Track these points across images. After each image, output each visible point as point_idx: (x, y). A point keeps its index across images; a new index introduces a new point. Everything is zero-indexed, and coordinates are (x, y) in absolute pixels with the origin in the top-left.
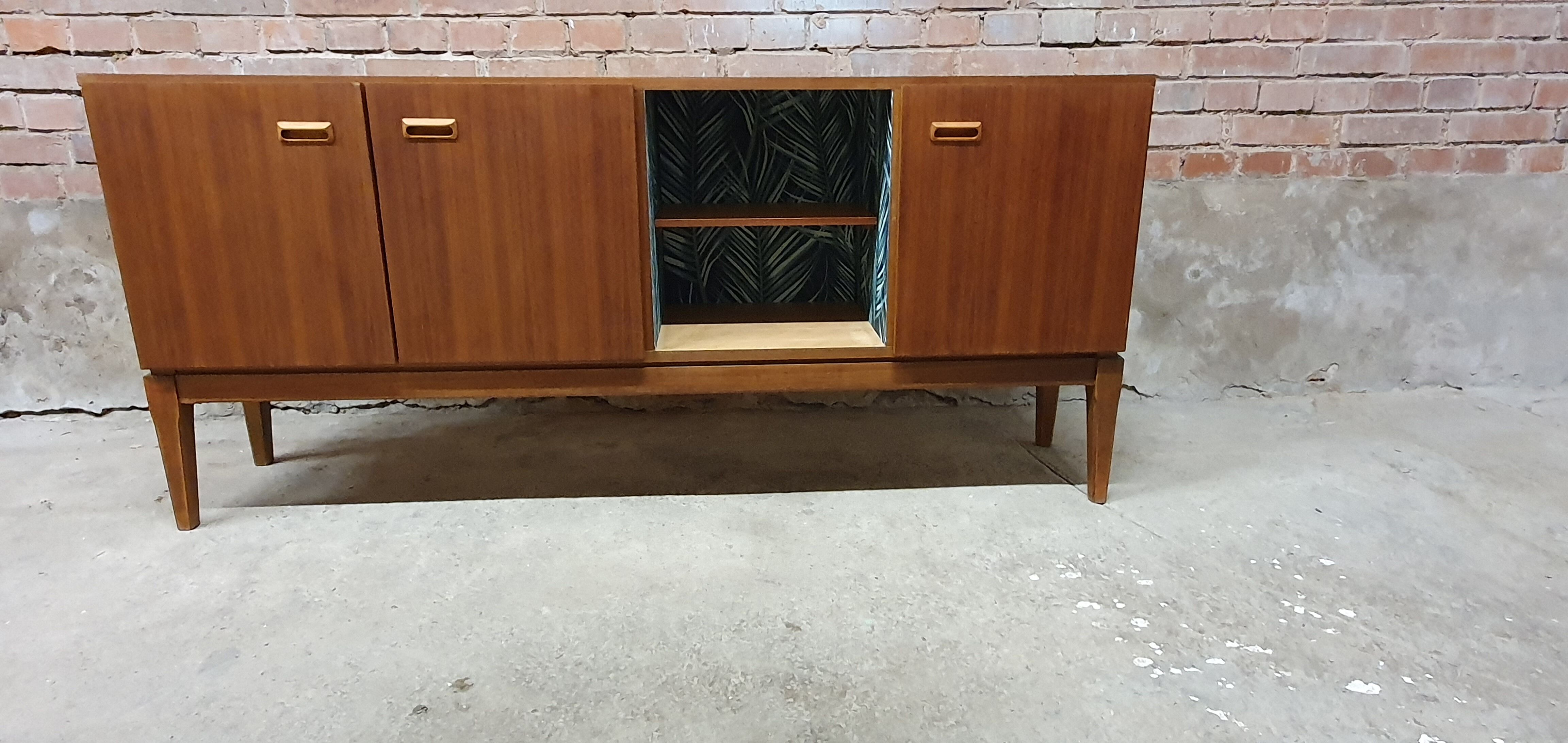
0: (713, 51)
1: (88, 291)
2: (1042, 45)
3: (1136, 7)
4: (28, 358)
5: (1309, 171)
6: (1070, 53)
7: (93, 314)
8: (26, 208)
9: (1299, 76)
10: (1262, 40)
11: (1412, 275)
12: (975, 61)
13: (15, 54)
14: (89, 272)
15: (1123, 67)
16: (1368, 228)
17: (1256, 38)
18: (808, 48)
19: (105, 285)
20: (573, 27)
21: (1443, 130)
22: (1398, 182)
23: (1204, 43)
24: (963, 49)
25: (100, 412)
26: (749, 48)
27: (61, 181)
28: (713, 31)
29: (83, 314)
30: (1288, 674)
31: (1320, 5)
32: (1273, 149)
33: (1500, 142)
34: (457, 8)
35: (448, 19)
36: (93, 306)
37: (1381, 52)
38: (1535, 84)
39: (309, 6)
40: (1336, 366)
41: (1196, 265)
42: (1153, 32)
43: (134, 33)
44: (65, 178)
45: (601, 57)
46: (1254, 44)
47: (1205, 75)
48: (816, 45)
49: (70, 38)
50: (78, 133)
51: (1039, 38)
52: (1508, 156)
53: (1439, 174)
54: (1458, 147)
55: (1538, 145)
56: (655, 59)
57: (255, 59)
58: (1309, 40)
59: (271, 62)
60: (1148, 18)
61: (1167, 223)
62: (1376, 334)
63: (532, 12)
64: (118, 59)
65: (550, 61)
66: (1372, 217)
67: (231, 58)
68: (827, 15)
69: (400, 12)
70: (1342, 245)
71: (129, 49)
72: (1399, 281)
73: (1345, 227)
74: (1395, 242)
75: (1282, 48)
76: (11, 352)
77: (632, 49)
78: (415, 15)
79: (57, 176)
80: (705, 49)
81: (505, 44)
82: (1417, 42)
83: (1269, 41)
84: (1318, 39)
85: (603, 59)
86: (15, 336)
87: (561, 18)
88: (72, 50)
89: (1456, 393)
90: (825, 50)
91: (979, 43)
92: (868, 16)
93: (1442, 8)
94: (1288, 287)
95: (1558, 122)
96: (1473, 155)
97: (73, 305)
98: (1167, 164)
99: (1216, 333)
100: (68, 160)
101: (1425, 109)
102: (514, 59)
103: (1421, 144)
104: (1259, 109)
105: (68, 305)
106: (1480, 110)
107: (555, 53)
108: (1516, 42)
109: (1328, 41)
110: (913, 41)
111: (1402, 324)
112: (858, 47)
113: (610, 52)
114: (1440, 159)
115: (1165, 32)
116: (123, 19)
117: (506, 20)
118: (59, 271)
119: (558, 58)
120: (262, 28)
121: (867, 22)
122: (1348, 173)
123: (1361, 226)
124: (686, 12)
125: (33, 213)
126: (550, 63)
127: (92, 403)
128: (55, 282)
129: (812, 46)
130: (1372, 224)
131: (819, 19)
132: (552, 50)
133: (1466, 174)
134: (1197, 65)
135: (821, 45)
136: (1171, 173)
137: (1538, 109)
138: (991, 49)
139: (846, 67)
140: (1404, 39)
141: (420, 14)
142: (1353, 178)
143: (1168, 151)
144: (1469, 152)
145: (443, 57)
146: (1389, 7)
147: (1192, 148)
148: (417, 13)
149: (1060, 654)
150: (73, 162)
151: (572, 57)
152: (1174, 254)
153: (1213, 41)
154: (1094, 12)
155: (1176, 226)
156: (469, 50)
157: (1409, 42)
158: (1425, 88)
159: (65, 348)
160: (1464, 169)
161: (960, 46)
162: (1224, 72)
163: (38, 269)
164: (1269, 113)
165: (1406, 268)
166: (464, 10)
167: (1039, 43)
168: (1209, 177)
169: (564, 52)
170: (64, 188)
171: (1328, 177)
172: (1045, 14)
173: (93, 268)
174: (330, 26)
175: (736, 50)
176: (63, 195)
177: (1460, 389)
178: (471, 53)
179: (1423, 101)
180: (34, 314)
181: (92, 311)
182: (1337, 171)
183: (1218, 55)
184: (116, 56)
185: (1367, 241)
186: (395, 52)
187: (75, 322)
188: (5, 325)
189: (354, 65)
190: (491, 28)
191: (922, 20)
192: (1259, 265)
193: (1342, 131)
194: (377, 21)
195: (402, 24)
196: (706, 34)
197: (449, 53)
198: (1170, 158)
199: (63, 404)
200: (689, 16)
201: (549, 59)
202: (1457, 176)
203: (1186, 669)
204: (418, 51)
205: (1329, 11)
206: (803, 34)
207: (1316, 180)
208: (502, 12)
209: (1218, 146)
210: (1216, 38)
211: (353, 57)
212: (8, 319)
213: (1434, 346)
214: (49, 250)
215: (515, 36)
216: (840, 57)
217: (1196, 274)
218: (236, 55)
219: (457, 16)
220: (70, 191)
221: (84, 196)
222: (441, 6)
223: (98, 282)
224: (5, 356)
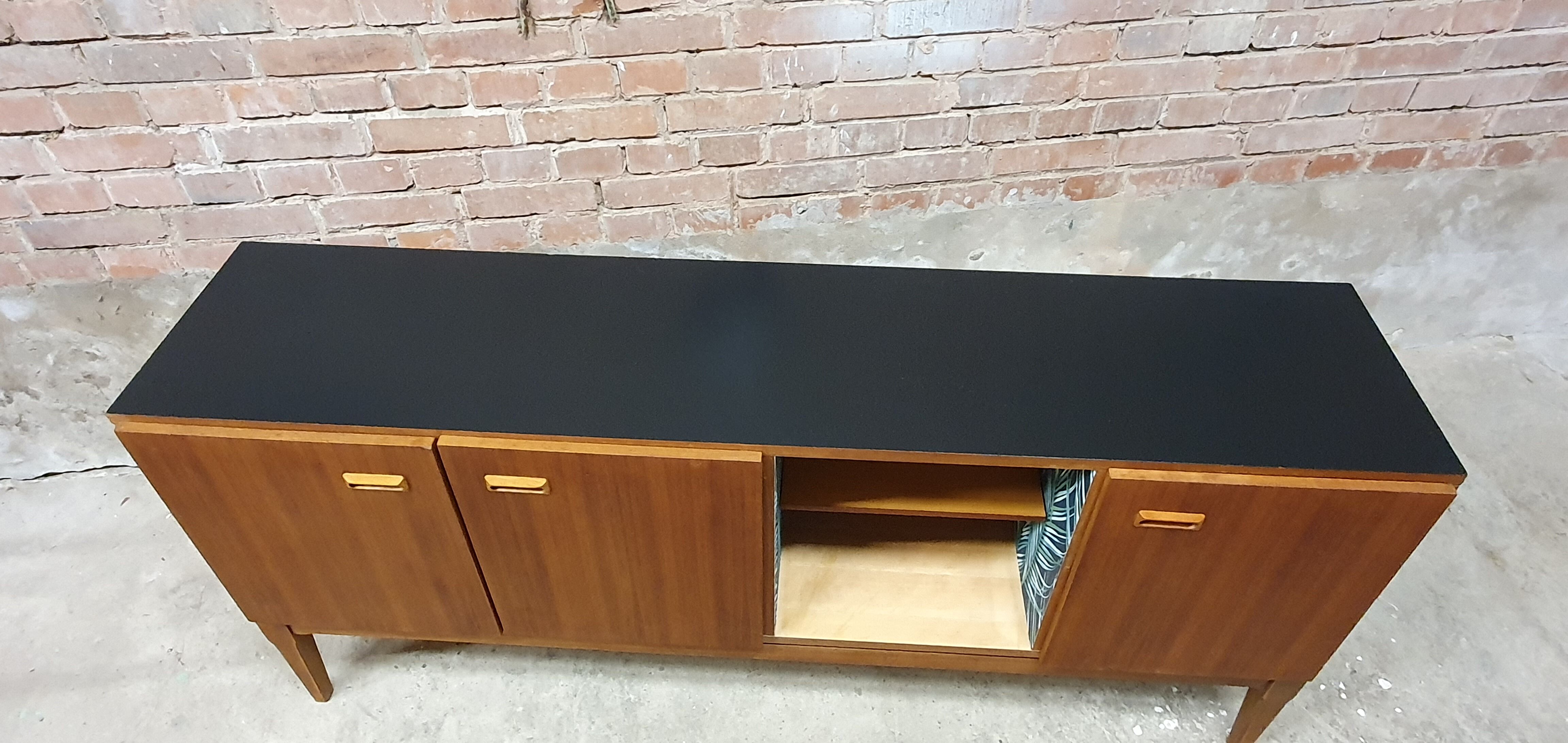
0: (795, 86)
1: (96, 367)
2: (1186, 55)
3: (1306, 8)
4: (51, 429)
5: (1441, 162)
6: (1216, 62)
7: (109, 387)
9: (1466, 71)
10: (1438, 36)
11: (1504, 252)
12: (1105, 77)
14: (91, 350)
15: (1272, 75)
16: (1480, 213)
17: (1432, 33)
18: (909, 75)
19: (114, 361)
20: (624, 70)
22: (1530, 168)
23: (1372, 41)
24: (1093, 65)
26: (839, 80)
27: (23, 267)
28: (796, 65)
29: (98, 388)
32: (1409, 146)
34: (476, 57)
35: (464, 69)
39: (283, 65)
40: (1401, 330)
41: (1294, 257)
42: (1317, 34)
43: (58, 108)
44: (27, 265)
45: (660, 99)
46: (1428, 40)
47: (1361, 76)
48: (920, 72)
50: (28, 220)
51: (1184, 47)
56: (725, 99)
57: (227, 129)
58: (1492, 31)
59: (248, 131)
60: (1316, 19)
61: (1275, 221)
62: (1450, 301)
63: (572, 56)
64: (48, 138)
65: (598, 109)
66: (1488, 204)
67: (196, 130)
68: (936, 38)
69: (403, 65)
70: (1448, 230)
71: (58, 127)
72: (1491, 257)
73: (1458, 213)
74: (1502, 224)
75: (1458, 43)
76: (30, 426)
77: (697, 89)
78: (422, 68)
81: (540, 93)
83: (1446, 35)
84: (1502, 29)
85: (661, 101)
86: (29, 412)
87: (607, 60)
89: (1506, 341)
90: (930, 76)
91: (1112, 58)
92: (985, 37)
94: (1379, 270)
97: (84, 381)
98: (1293, 167)
100: (24, 247)
102: (554, 109)
104: (1409, 107)
105: (77, 381)
107: (602, 99)
109: (1513, 30)
110: (1035, 61)
111: (1478, 292)
112: (969, 71)
113: (669, 94)
115: (1330, 35)
116: (38, 93)
117: (540, 66)
118: (56, 352)
119: (607, 105)
120: (226, 93)
121: (983, 43)
122: (1480, 163)
123: (1473, 213)
124: (762, 44)
126: (600, 112)
128: (55, 363)
129: (915, 73)
130: (1486, 210)
131: (926, 44)
132: (600, 96)
134: (1357, 66)
135: (926, 72)
136: (1294, 176)
138: (1125, 63)
139: (953, 94)
141: (428, 66)
142: (1483, 168)
143: (1297, 154)
145: (464, 112)
147: (1323, 150)
148: (425, 65)
150: (30, 247)
151: (623, 101)
152: (1275, 249)
153: (1383, 39)
154: (1255, 16)
156: (497, 103)
159: (89, 418)
161: (1090, 62)
162: (1384, 72)
163: (29, 352)
164: (1419, 111)
165: (1503, 246)
166: (486, 60)
167: (1182, 54)
168: (1333, 176)
169: (613, 97)
170: (29, 275)
171: (1458, 169)
172: (1197, 21)
173: (93, 347)
174: (314, 86)
175: (824, 83)
176: (32, 282)
178: (500, 106)
180: (42, 392)
182: (1470, 163)
183: (1383, 55)
184: (44, 135)
185: (1474, 225)
186: (403, 109)
187: (92, 396)
188: (13, 404)
189: (354, 128)
190: (521, 78)
191: (1050, 37)
192: (1358, 252)
193: (1490, 125)
194: (375, 78)
195: (409, 80)
196: (787, 69)
197: (470, 106)
198: (1296, 161)
200: (767, 48)
201: (595, 107)
204: (431, 107)
206: (905, 61)
207: (1445, 172)
208: (533, 58)
209: (1352, 146)
210: (1388, 37)
211: (350, 118)
212: (14, 398)
213: (1501, 307)
214: (34, 333)
215: (552, 83)
216: (946, 83)
217: (1292, 265)
218: (201, 126)
219: (476, 65)
220: (39, 278)
221: (57, 282)
222: (455, 56)
223: (104, 358)
224: (25, 429)
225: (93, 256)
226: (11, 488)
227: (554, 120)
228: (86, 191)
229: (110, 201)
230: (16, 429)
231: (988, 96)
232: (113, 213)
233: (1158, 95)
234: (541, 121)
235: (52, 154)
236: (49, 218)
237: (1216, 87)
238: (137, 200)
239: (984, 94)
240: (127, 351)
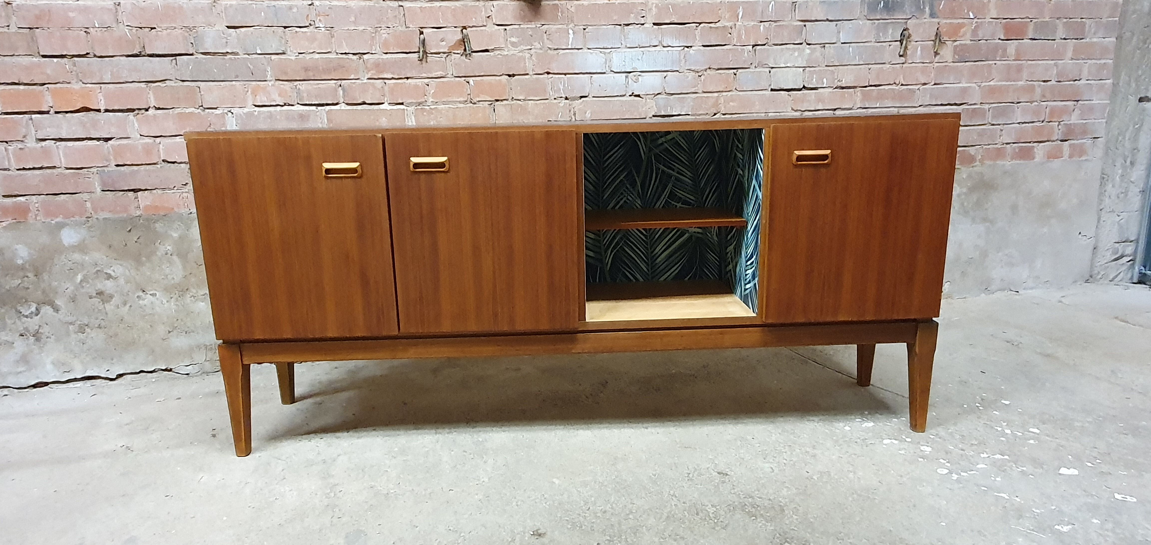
0: (566, 99)
1: (108, 286)
2: (772, 90)
3: (826, 66)
4: (57, 340)
6: (788, 95)
7: (111, 303)
8: (61, 226)
9: (920, 106)
10: (898, 85)
11: (987, 224)
12: (732, 101)
13: (56, 113)
14: (109, 271)
15: (820, 103)
16: (963, 197)
17: (895, 83)
18: (628, 95)
19: (122, 281)
20: (473, 85)
21: (1000, 136)
22: (978, 167)
23: (866, 87)
24: (724, 94)
25: (114, 377)
26: (590, 96)
27: (88, 205)
28: (566, 85)
29: (103, 304)
30: (1024, 469)
31: (930, 63)
33: (1030, 142)
34: (393, 73)
35: (386, 81)
36: (111, 297)
37: (964, 90)
38: (1046, 108)
39: (286, 73)
40: (948, 283)
42: (836, 81)
43: (151, 96)
44: (92, 203)
45: (491, 104)
46: (894, 87)
47: (867, 106)
48: (633, 93)
49: (101, 100)
50: (105, 169)
51: (770, 85)
52: (1035, 150)
53: (999, 162)
54: (1008, 146)
55: (1050, 143)
56: (528, 104)
57: (245, 112)
58: (925, 84)
59: (256, 113)
60: (833, 72)
62: (970, 261)
63: (446, 75)
64: (138, 114)
65: (457, 108)
66: (965, 190)
67: (226, 111)
68: (640, 73)
69: (352, 77)
71: (147, 107)
72: (981, 228)
74: (978, 204)
75: (910, 89)
76: (43, 337)
77: (513, 98)
78: (363, 79)
79: (86, 201)
80: (561, 97)
81: (425, 97)
82: (983, 84)
83: (902, 85)
84: (930, 83)
85: (492, 105)
86: (47, 324)
87: (464, 79)
88: (102, 109)
89: (1016, 294)
90: (639, 96)
91: (734, 90)
92: (665, 74)
93: (995, 64)
95: (1059, 129)
96: (1017, 150)
97: (95, 297)
100: (96, 188)
101: (990, 123)
102: (432, 107)
103: (989, 144)
105: (91, 298)
106: (1019, 123)
107: (460, 102)
108: (1035, 83)
109: (935, 84)
110: (694, 89)
111: (984, 254)
112: (659, 94)
113: (497, 100)
114: (999, 154)
115: (843, 81)
116: (143, 85)
117: (427, 81)
118: (85, 272)
119: (462, 105)
120: (250, 90)
121: (665, 77)
124: (548, 73)
125: (65, 229)
127: (108, 370)
128: (81, 281)
129: (630, 94)
130: (965, 194)
131: (635, 76)
132: (459, 100)
133: (1014, 162)
134: (862, 100)
135: (636, 93)
137: (1049, 122)
138: (741, 93)
139: (652, 107)
140: (976, 83)
141: (366, 78)
144: (1014, 149)
145: (381, 107)
146: (967, 63)
148: (364, 78)
149: (892, 472)
150: (99, 190)
151: (471, 104)
153: (871, 86)
154: (801, 69)
156: (401, 102)
157: (979, 84)
158: (989, 111)
159: (88, 330)
160: (1012, 159)
161: (722, 92)
162: (878, 104)
163: (67, 272)
165: (985, 220)
166: (398, 75)
167: (770, 89)
169: (466, 101)
170: (91, 210)
172: (773, 70)
173: (112, 269)
174: (301, 87)
175: (582, 97)
176: (90, 216)
177: (1018, 292)
178: (402, 104)
179: (988, 118)
180: (63, 306)
181: (111, 301)
183: (875, 94)
184: (136, 112)
185: (962, 204)
186: (347, 104)
187: (96, 310)
188: (39, 316)
189: (318, 113)
190: (416, 86)
191: (699, 76)
194: (335, 83)
195: (354, 85)
196: (562, 88)
197: (386, 104)
199: (84, 374)
200: (550, 76)
201: (456, 107)
202: (1009, 163)
203: (969, 472)
204: (364, 103)
205: (935, 66)
206: (625, 86)
208: (424, 75)
210: (873, 84)
211: (317, 108)
212: (42, 311)
213: (1002, 267)
214: (77, 256)
215: (433, 91)
216: (648, 100)
218: (229, 109)
219: (393, 78)
220: (96, 212)
221: (107, 215)
222: (382, 72)
223: (116, 278)
224: (38, 340)
225: (136, 198)
226: (6, 395)
227: (432, 114)
228: (148, 150)
229: (160, 158)
230: (32, 339)
231: (672, 108)
232: (159, 166)
233: (762, 113)
234: (425, 114)
235: (136, 125)
236: (119, 168)
237: (792, 109)
238: (177, 157)
239: (669, 108)
240: (133, 272)
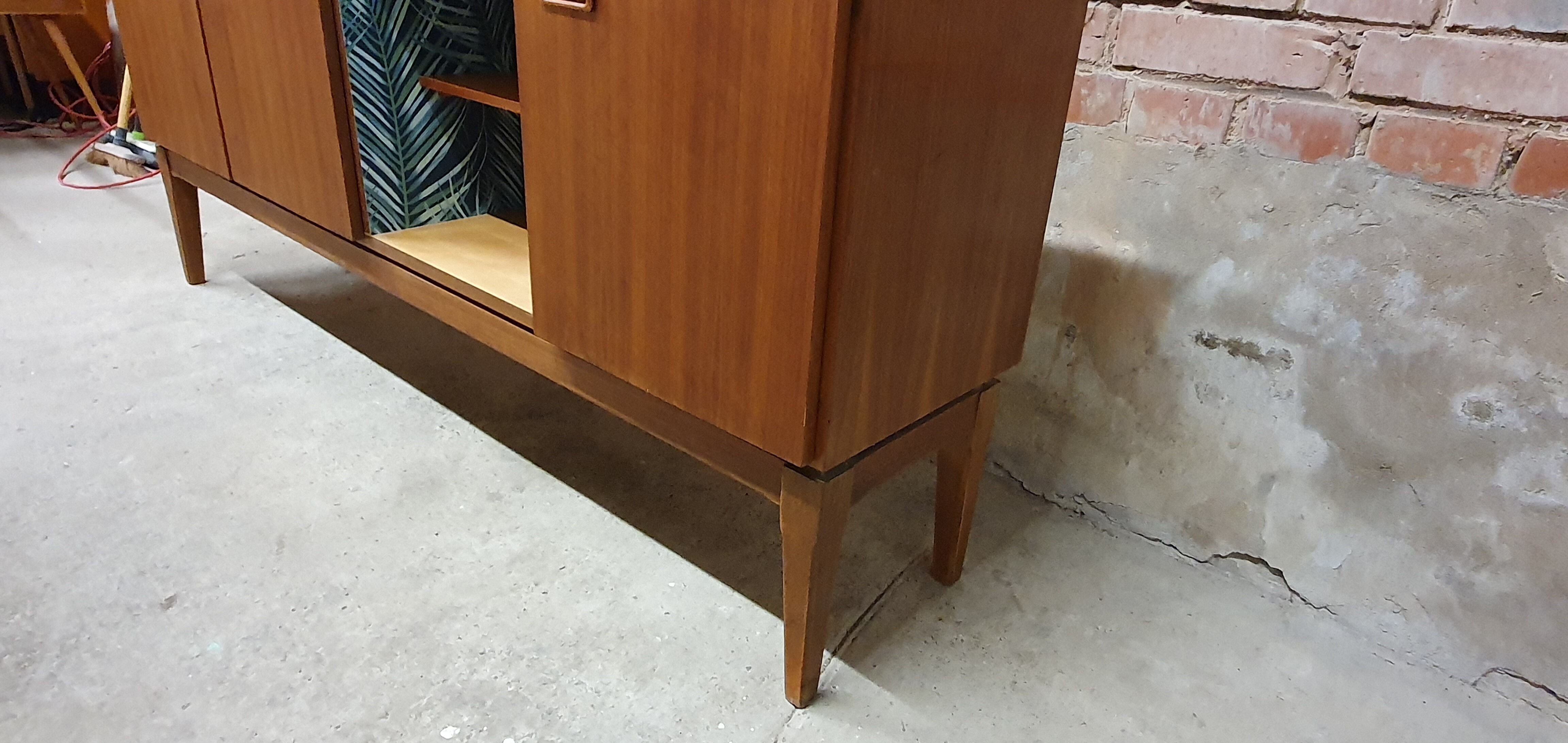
41: (1487, 393)
98: (1467, 152)
99: (1503, 553)
136: (1470, 174)
147: (1546, 125)
152: (1434, 352)
155: (1454, 295)
198: (1475, 140)
217: (1482, 411)
